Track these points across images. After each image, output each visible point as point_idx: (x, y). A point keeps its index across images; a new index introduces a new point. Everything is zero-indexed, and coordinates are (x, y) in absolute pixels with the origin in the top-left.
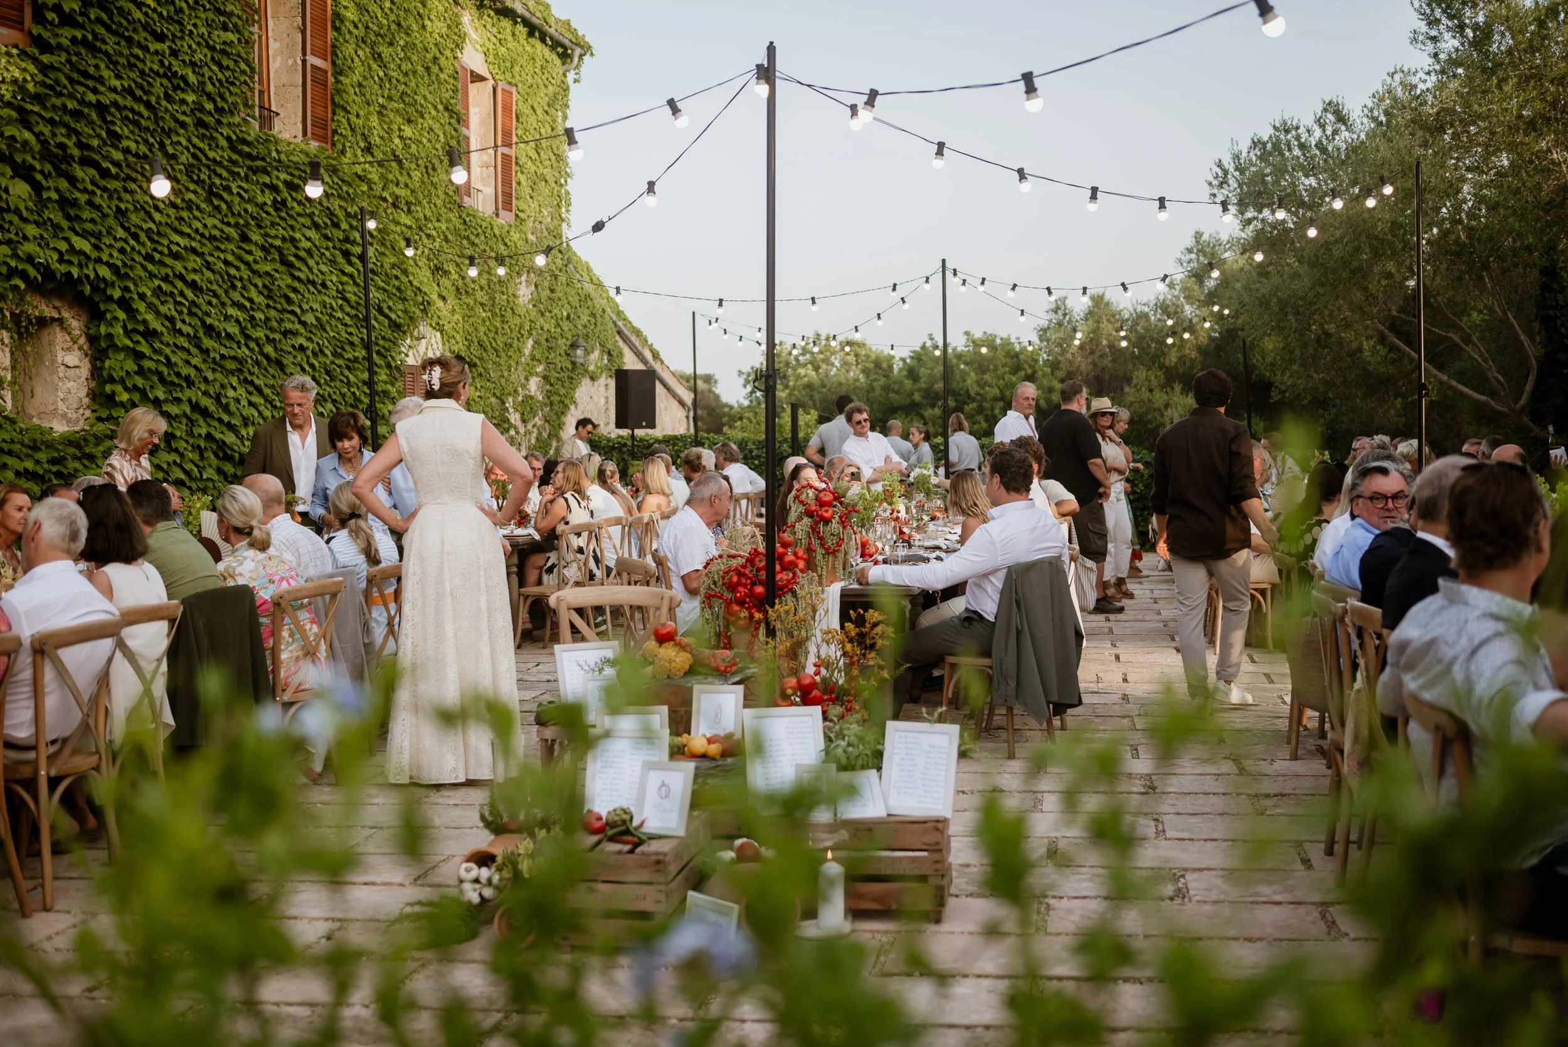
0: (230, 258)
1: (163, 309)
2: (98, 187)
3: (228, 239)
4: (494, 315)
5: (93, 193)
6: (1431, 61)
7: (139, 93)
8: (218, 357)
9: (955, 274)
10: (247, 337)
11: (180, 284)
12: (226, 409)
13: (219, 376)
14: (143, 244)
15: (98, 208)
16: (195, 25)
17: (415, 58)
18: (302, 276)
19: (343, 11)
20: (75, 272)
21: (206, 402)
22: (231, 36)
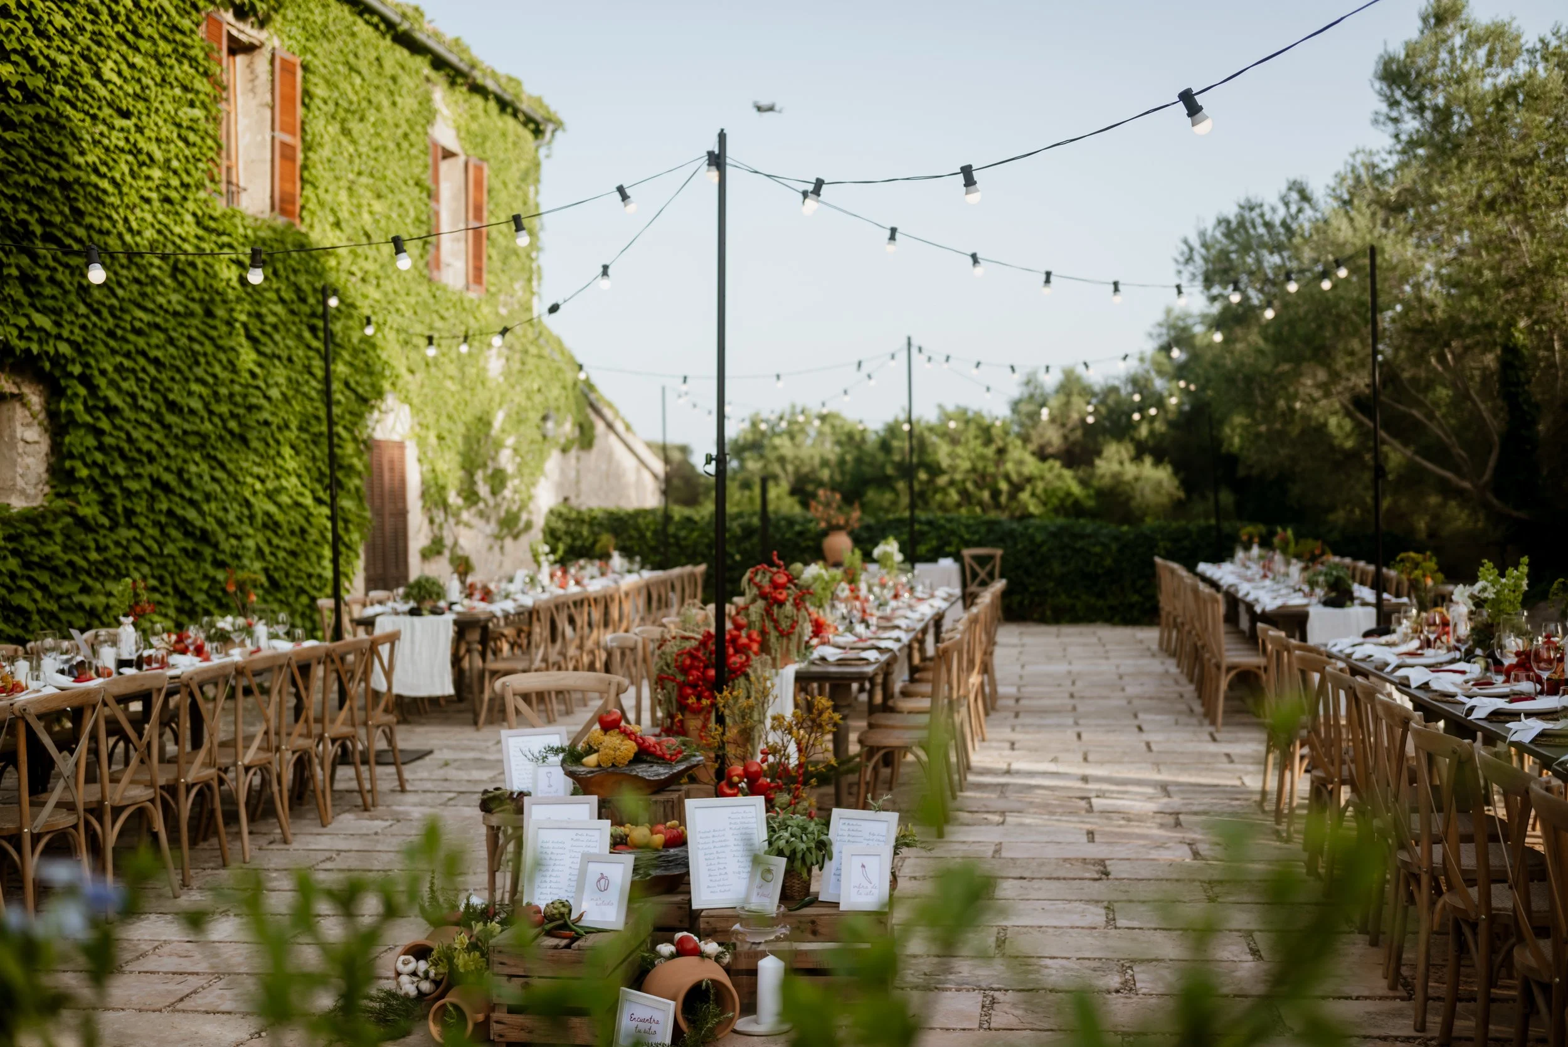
0: (194, 333)
1: (125, 385)
2: (61, 264)
3: (192, 314)
4: (464, 387)
5: (55, 269)
6: (1392, 141)
7: (104, 169)
8: (180, 433)
9: (920, 350)
10: (211, 413)
11: (142, 361)
12: (188, 484)
13: (181, 451)
14: (105, 321)
15: (60, 285)
16: (162, 102)
17: (385, 134)
18: (268, 351)
19: (312, 89)
20: (35, 348)
21: (167, 478)
22: (198, 113)
